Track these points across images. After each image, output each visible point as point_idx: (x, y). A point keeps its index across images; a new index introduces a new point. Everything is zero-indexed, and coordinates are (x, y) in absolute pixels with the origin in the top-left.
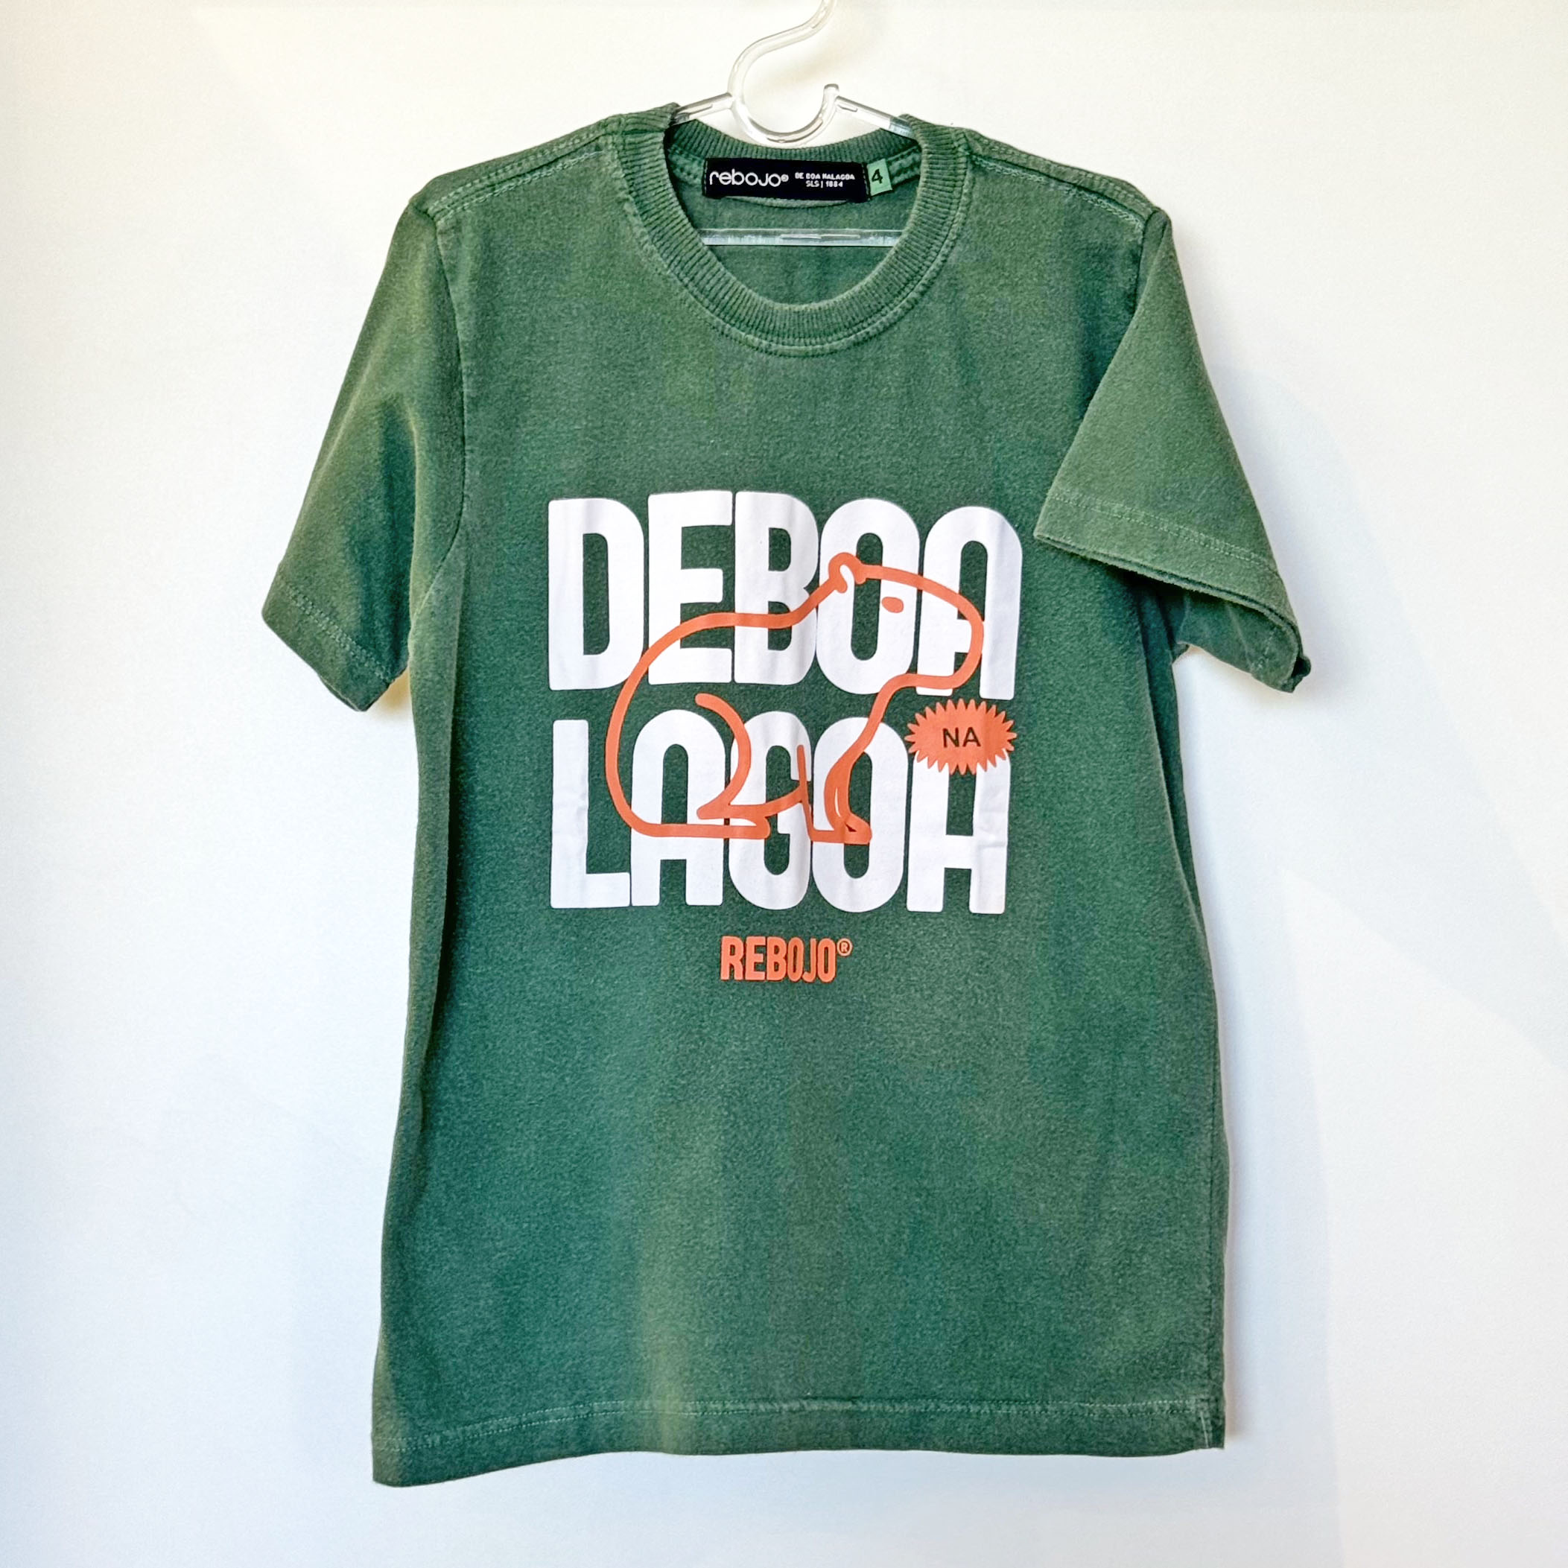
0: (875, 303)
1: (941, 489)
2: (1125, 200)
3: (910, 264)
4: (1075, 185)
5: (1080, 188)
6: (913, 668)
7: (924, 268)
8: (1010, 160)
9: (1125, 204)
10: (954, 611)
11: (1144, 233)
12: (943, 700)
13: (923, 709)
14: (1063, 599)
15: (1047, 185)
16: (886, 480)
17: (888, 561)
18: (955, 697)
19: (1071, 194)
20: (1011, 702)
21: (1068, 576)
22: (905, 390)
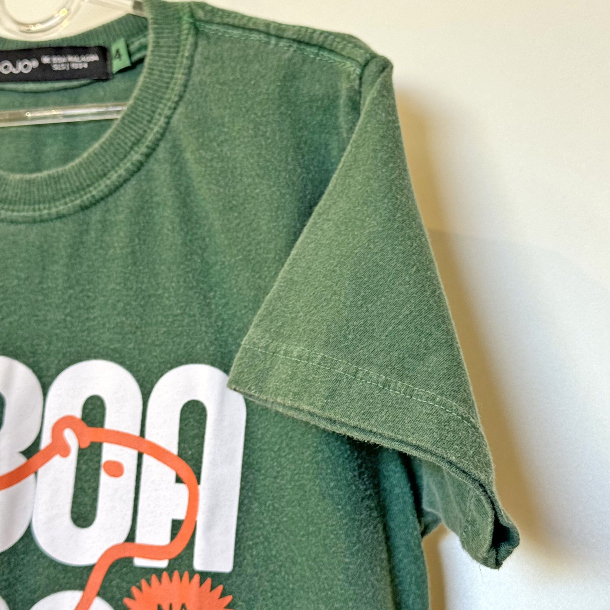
0: (101, 167)
1: (163, 348)
2: (343, 49)
3: (135, 128)
4: (294, 40)
5: (300, 42)
6: (131, 537)
7: (149, 131)
8: (231, 23)
9: (344, 53)
10: (172, 475)
11: (361, 78)
12: (158, 572)
13: (138, 581)
14: (283, 460)
15: (268, 43)
16: (110, 340)
17: (110, 424)
18: (170, 570)
19: (292, 50)
20: (230, 575)
21: (287, 434)
22: (129, 250)
